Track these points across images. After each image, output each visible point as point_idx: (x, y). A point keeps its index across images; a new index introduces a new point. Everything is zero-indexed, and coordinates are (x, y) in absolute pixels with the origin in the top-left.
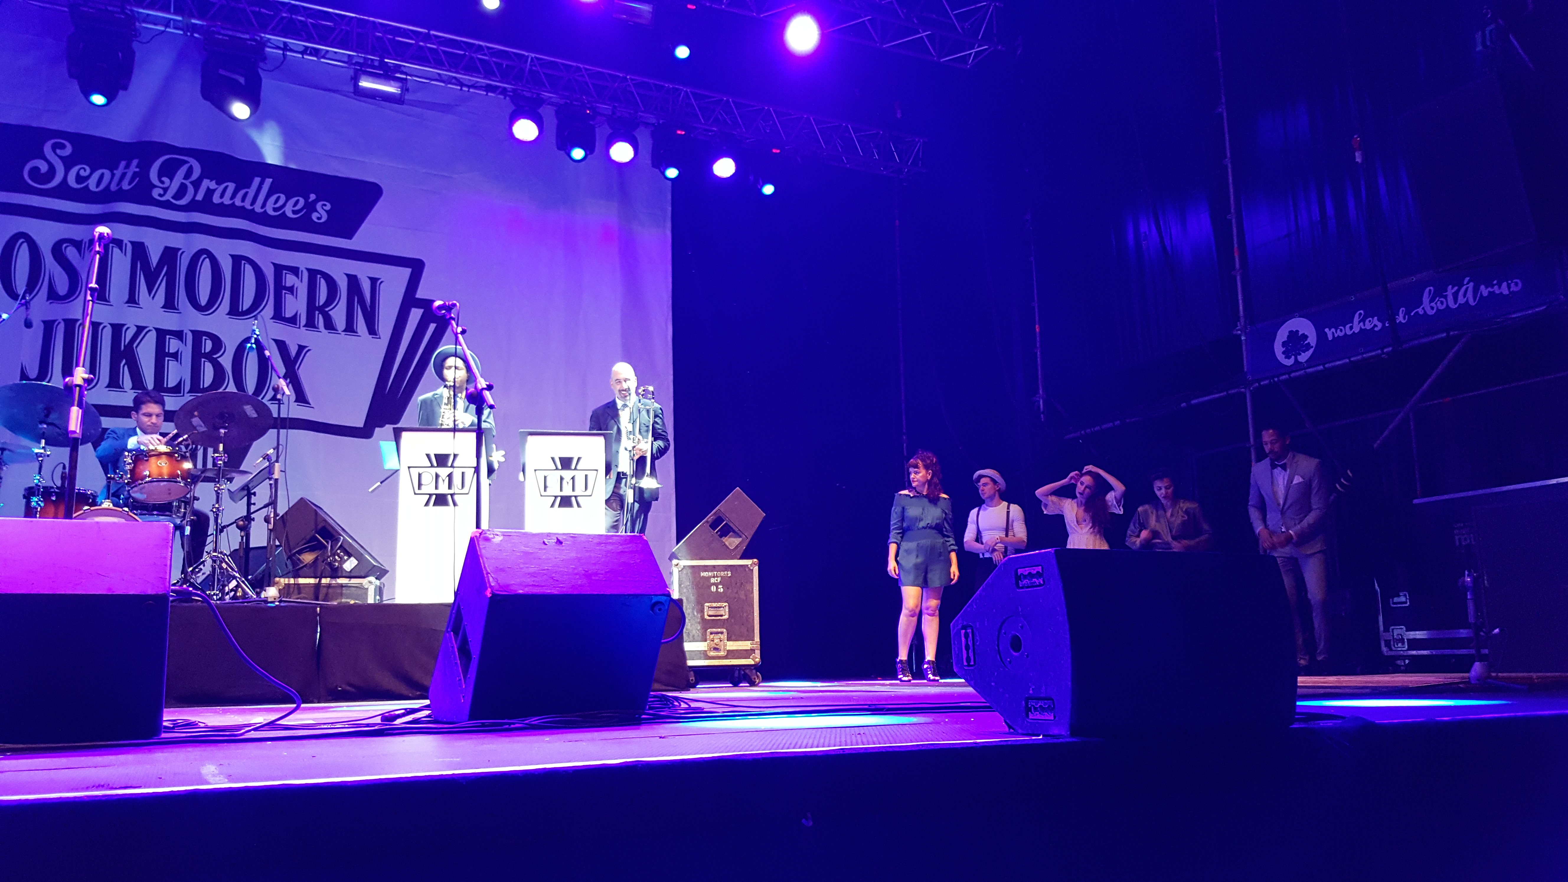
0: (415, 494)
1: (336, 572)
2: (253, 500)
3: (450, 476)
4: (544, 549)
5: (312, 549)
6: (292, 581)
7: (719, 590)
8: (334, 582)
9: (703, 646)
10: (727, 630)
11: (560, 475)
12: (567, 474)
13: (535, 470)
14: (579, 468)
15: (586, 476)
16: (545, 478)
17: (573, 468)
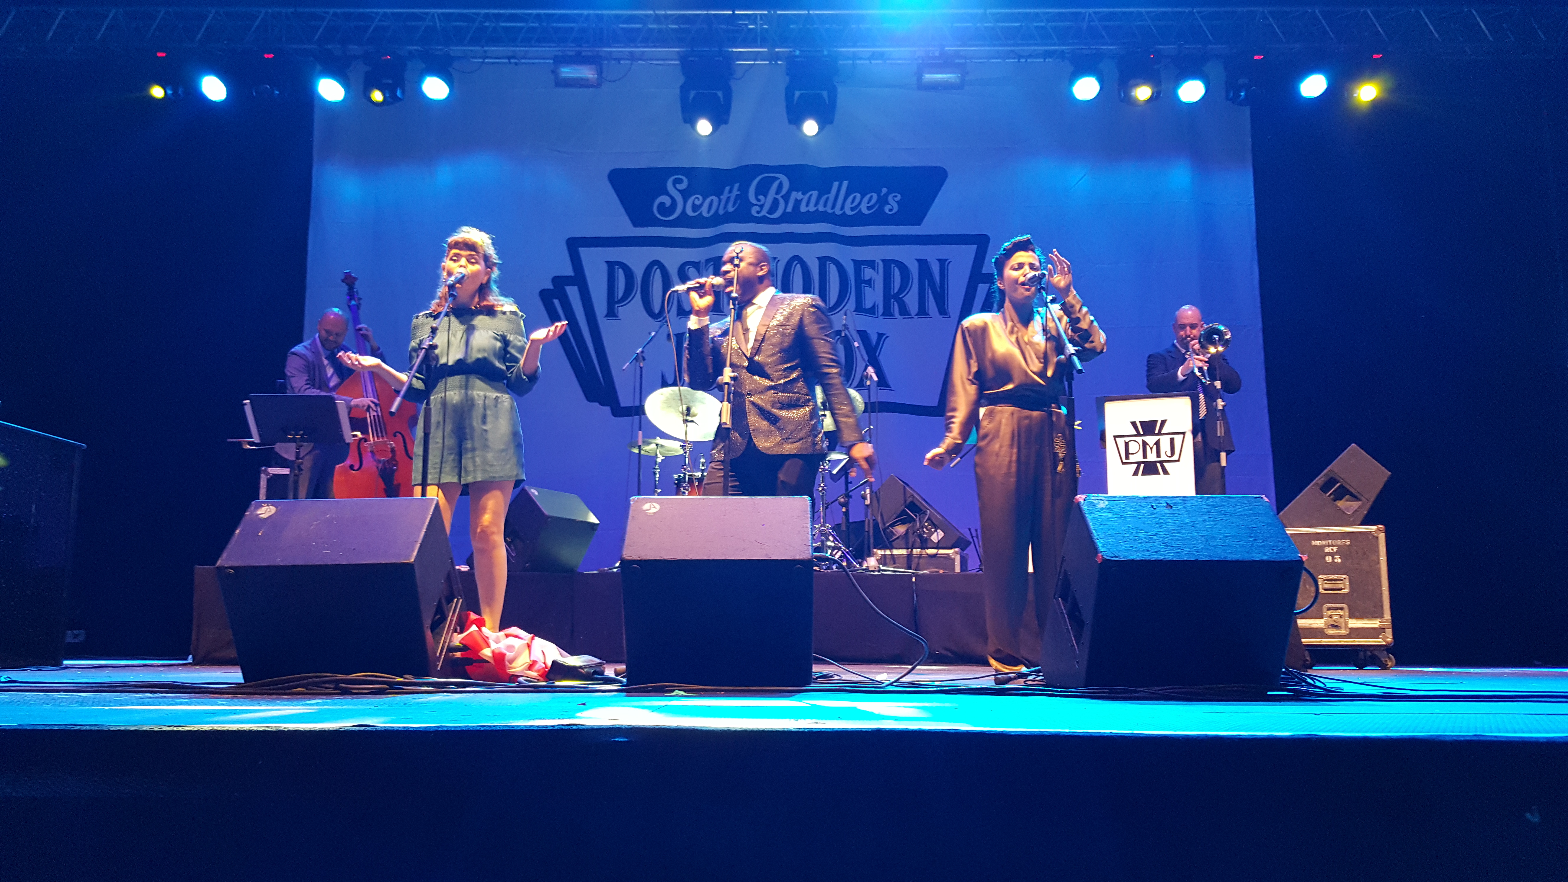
1: (927, 544)
4: (1154, 513)
5: (903, 522)
6: (888, 552)
7: (1336, 560)
8: (924, 553)
9: (1319, 623)
10: (1348, 606)
11: (1143, 441)
12: (1151, 440)
13: (1115, 437)
14: (1163, 432)
15: (1172, 440)
16: (1127, 444)
17: (1157, 432)
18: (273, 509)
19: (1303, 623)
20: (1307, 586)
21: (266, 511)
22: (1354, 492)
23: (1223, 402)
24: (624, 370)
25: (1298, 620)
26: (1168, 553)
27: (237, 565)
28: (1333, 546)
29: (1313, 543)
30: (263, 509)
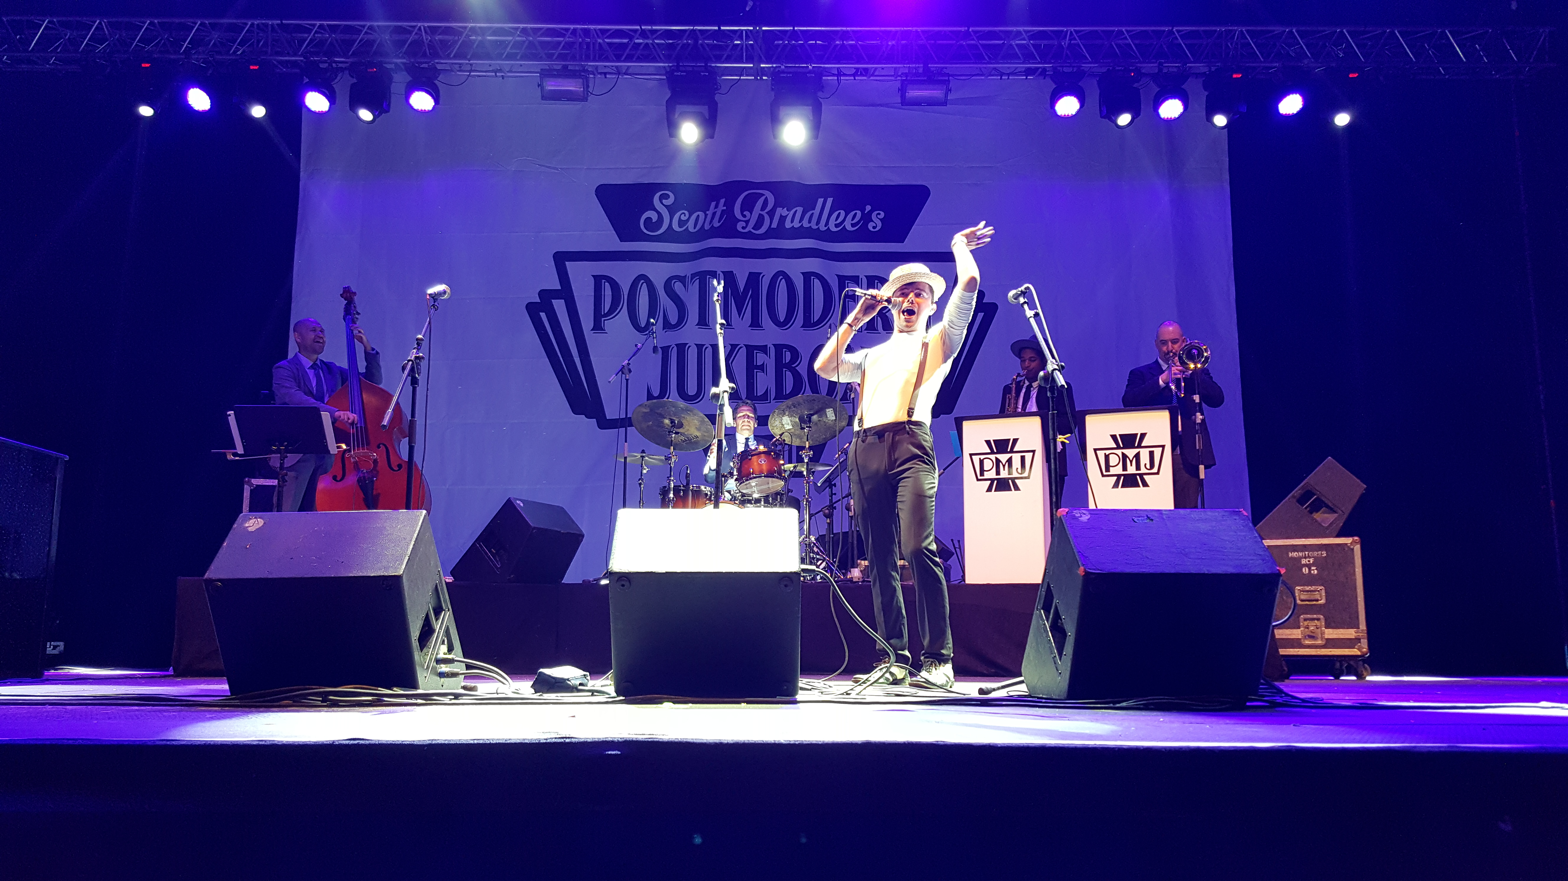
0: (978, 480)
3: (1010, 461)
4: (1135, 525)
7: (1312, 572)
9: (1296, 634)
10: (1324, 617)
11: (1123, 454)
12: (1131, 453)
13: (1095, 450)
14: (1143, 445)
15: (1152, 454)
16: (1107, 457)
17: (1136, 445)
18: (261, 522)
19: (1278, 634)
20: (1285, 598)
21: (253, 523)
22: (1330, 504)
23: (1201, 415)
24: (609, 382)
25: (1276, 631)
26: (1149, 566)
27: (226, 577)
28: (1310, 558)
29: (1290, 555)
30: (252, 521)
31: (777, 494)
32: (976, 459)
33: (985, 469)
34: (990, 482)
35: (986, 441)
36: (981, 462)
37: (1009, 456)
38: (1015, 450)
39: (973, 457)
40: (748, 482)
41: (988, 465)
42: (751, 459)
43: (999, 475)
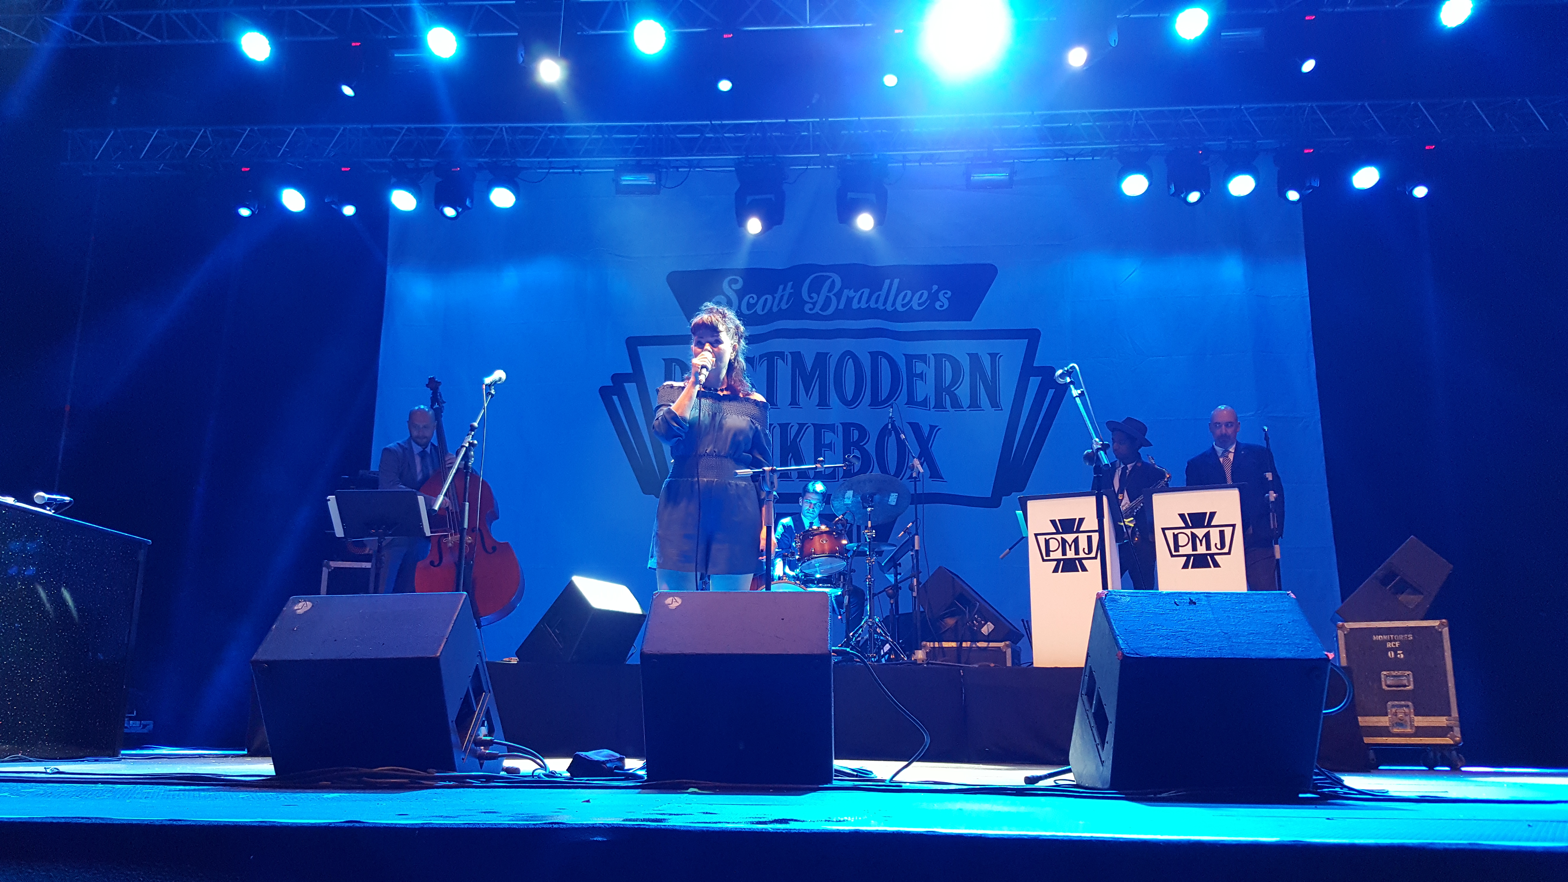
0: (1044, 560)
1: (976, 637)
2: (899, 570)
3: (1076, 541)
4: (1176, 610)
5: (952, 615)
6: (937, 645)
7: (1398, 656)
8: (974, 646)
9: (1383, 721)
10: (1413, 703)
11: (1192, 533)
12: (1200, 532)
13: (1163, 530)
14: (1212, 524)
15: (1222, 533)
16: (1176, 537)
19: (1363, 721)
20: (1370, 683)
21: (302, 606)
22: (1416, 586)
23: (1275, 493)
26: (1190, 650)
27: (273, 659)
28: (1396, 641)
29: (1374, 638)
30: (301, 604)
31: (840, 573)
32: (1041, 539)
33: (1051, 549)
34: (1056, 562)
35: (1051, 521)
36: (1047, 542)
37: (1074, 536)
38: (1081, 530)
39: (1038, 537)
40: (809, 562)
41: (1053, 545)
42: (812, 539)
43: (1066, 555)
